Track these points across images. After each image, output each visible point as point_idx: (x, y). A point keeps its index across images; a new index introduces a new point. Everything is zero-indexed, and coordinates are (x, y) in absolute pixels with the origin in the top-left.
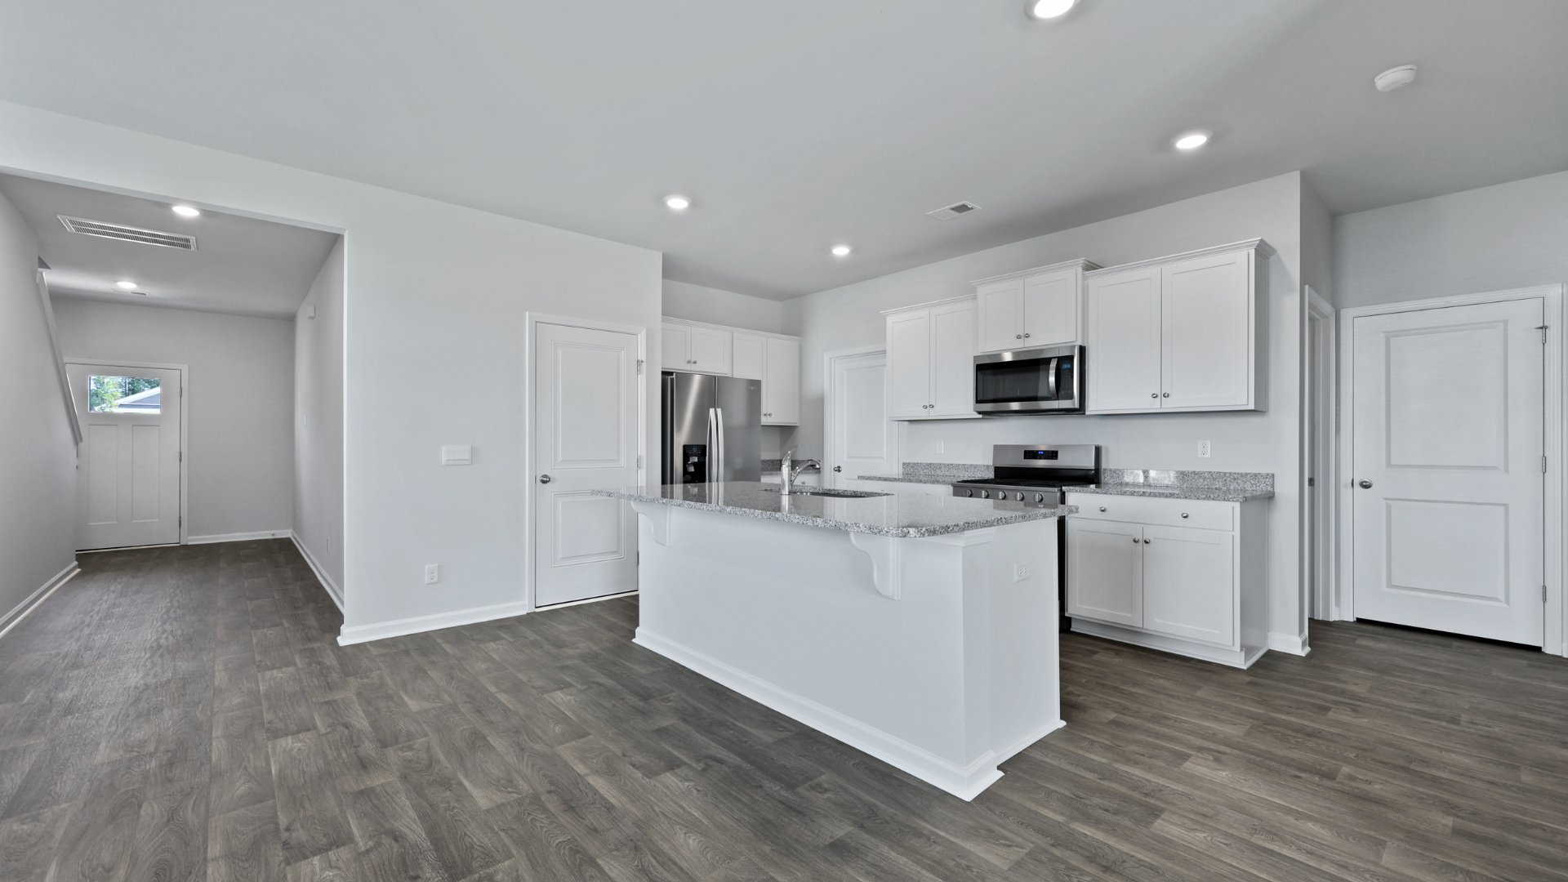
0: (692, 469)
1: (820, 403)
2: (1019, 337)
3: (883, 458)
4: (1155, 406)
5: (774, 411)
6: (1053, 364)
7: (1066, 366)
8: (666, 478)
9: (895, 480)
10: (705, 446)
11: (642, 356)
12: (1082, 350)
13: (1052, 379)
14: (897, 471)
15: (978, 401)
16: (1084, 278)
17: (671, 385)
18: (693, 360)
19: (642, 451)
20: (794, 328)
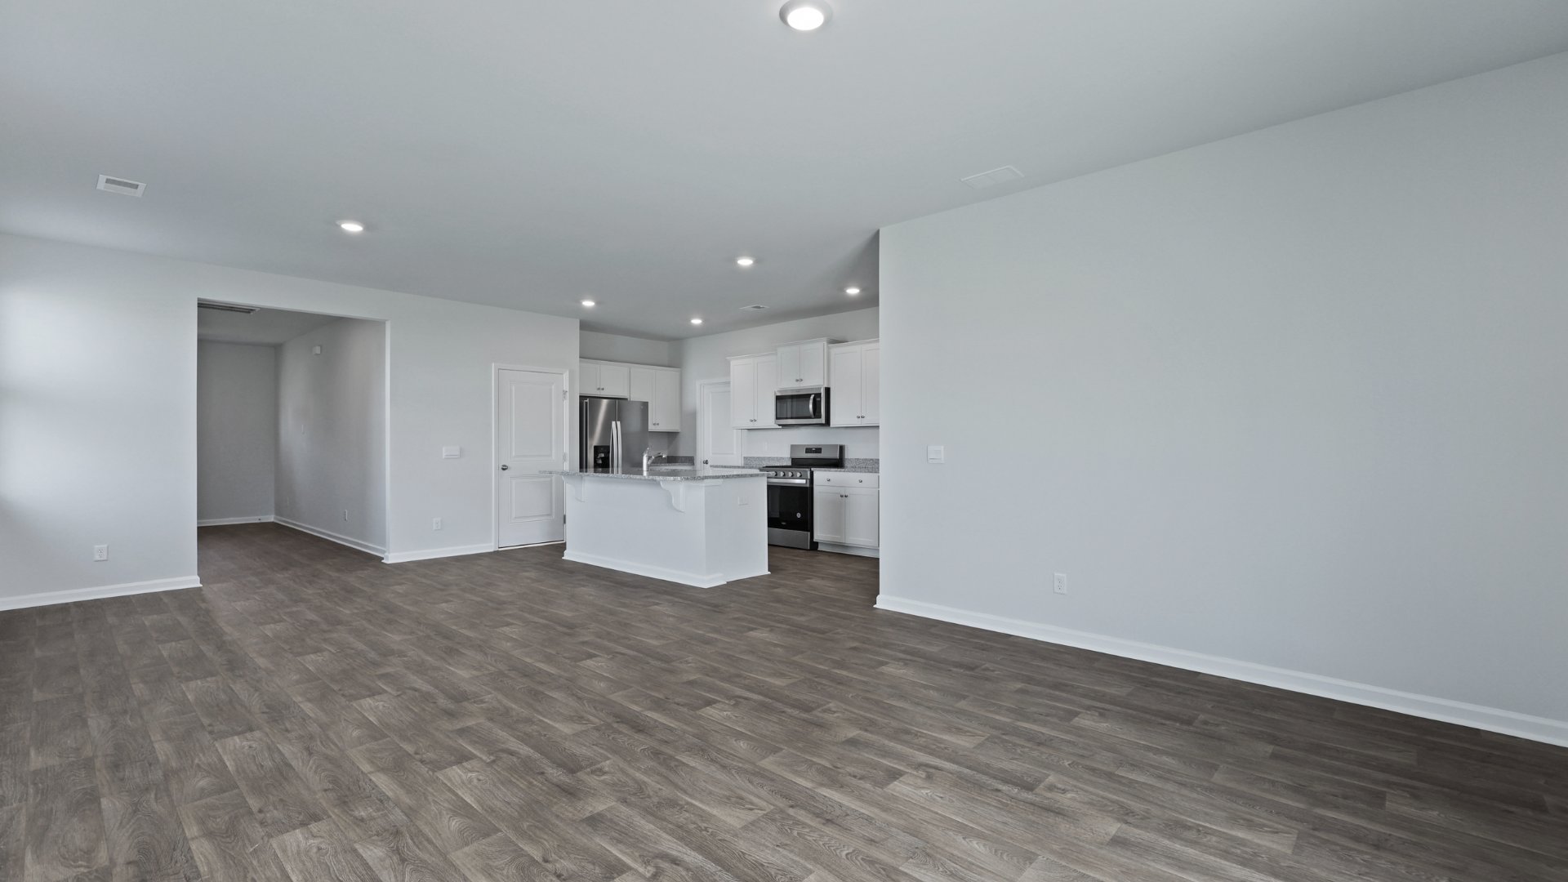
0: (600, 462)
1: (693, 416)
2: (797, 381)
3: (732, 454)
4: (858, 423)
5: (659, 421)
6: (812, 397)
7: (818, 399)
8: (583, 466)
9: (739, 467)
10: (609, 447)
11: (566, 387)
12: (828, 390)
13: (811, 406)
14: (740, 462)
15: (777, 418)
16: (829, 348)
17: (587, 405)
18: (602, 387)
19: (566, 449)
20: (675, 362)
